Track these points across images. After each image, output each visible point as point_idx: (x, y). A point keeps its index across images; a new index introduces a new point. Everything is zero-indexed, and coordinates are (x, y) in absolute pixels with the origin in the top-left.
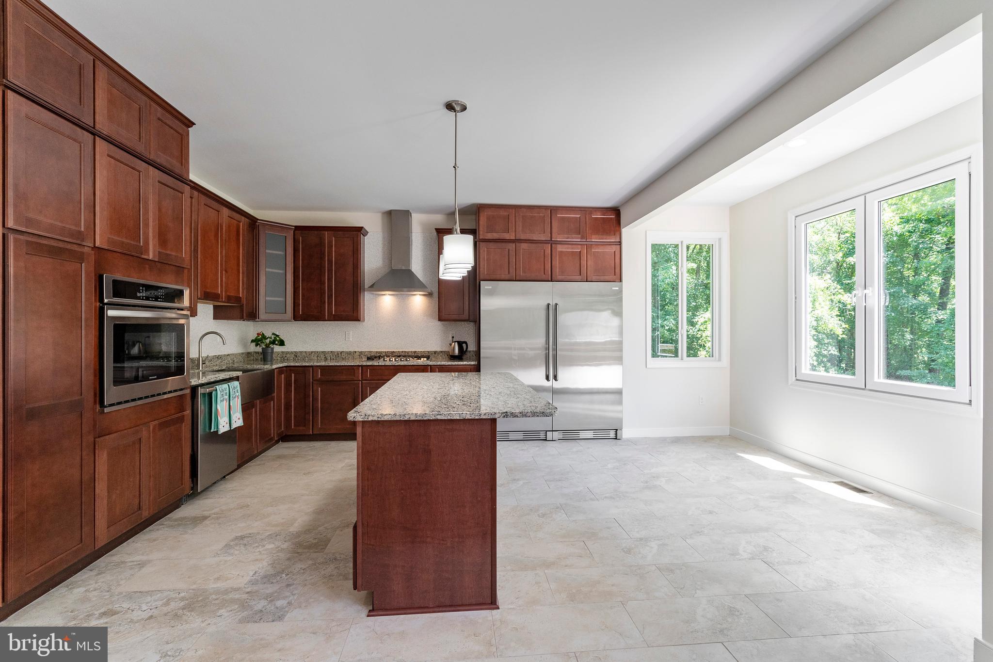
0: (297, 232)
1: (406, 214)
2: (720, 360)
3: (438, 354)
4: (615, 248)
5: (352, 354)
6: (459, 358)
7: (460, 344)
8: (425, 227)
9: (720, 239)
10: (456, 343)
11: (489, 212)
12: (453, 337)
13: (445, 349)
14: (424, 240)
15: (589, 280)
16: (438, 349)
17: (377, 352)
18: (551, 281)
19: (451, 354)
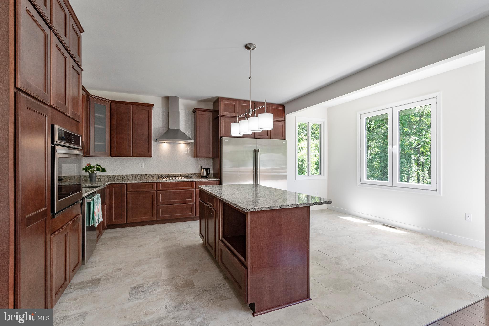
0: (112, 104)
1: (176, 99)
2: (323, 175)
3: (194, 175)
4: (283, 123)
5: (144, 176)
6: (206, 177)
7: (206, 169)
8: (187, 107)
9: (323, 122)
10: (205, 169)
11: (225, 102)
12: (201, 166)
13: (197, 172)
14: (185, 113)
15: (271, 138)
16: (193, 173)
17: (159, 175)
18: (255, 138)
19: (202, 175)
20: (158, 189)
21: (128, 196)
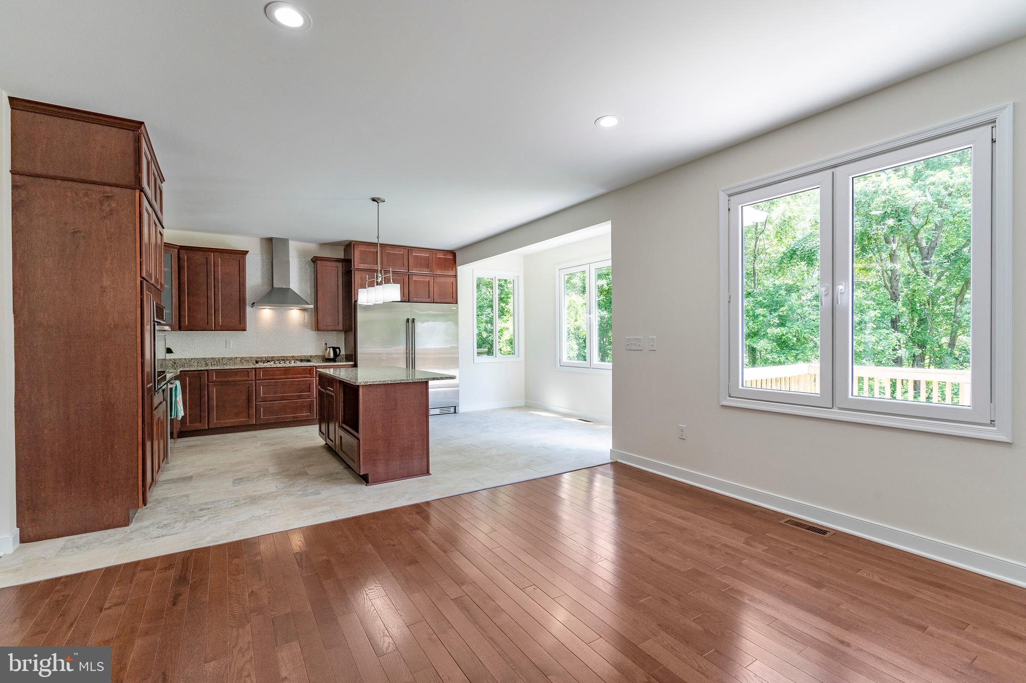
0: (181, 251)
1: (284, 242)
2: (518, 356)
3: (314, 357)
4: (452, 279)
5: (233, 360)
6: (334, 360)
7: (334, 349)
8: (302, 254)
9: (518, 277)
10: (331, 349)
11: (362, 248)
12: (326, 344)
13: (320, 353)
14: (299, 263)
15: (435, 301)
16: (314, 354)
17: (257, 357)
18: (409, 302)
19: (326, 357)
20: (257, 378)
21: (210, 389)
